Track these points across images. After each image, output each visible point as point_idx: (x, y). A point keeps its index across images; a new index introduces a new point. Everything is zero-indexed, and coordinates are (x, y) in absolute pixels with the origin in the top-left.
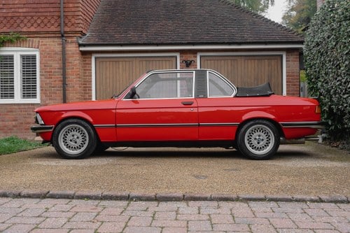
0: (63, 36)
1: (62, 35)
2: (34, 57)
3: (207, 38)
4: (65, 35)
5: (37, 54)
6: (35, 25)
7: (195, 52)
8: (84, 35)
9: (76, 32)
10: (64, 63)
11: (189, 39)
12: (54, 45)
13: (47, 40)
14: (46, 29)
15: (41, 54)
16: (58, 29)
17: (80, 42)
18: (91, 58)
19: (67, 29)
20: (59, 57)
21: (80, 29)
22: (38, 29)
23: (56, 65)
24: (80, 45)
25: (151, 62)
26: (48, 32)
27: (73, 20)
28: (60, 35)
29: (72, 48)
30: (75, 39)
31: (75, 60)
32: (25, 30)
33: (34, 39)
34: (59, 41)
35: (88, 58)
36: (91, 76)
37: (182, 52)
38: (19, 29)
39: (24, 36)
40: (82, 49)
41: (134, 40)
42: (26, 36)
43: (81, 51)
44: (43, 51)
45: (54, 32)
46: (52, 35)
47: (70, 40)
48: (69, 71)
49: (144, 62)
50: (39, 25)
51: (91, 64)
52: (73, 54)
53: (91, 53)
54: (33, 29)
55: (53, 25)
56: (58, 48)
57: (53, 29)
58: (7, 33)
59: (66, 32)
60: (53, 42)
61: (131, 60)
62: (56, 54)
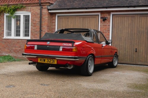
2: (29, 16)
4: (42, 5)
7: (109, 12)
8: (52, 4)
9: (47, 3)
10: (41, 19)
12: (37, 9)
13: (34, 7)
14: (33, 2)
15: (31, 14)
17: (49, 8)
18: (55, 16)
19: (42, 1)
20: (39, 16)
22: (30, 2)
23: (38, 20)
24: (49, 10)
25: (85, 18)
26: (34, 4)
28: (39, 5)
29: (45, 11)
30: (46, 7)
31: (46, 17)
32: (24, 3)
33: (29, 7)
34: (39, 7)
36: (55, 26)
37: (101, 12)
38: (22, 2)
39: (24, 6)
40: (50, 11)
41: (75, 6)
42: (25, 5)
43: (49, 13)
45: (37, 3)
46: (36, 5)
47: (44, 7)
48: (43, 23)
49: (82, 18)
51: (55, 19)
52: (45, 14)
53: (55, 13)
54: (28, 2)
56: (39, 12)
58: (17, 4)
59: (42, 3)
61: (75, 17)
62: (38, 14)
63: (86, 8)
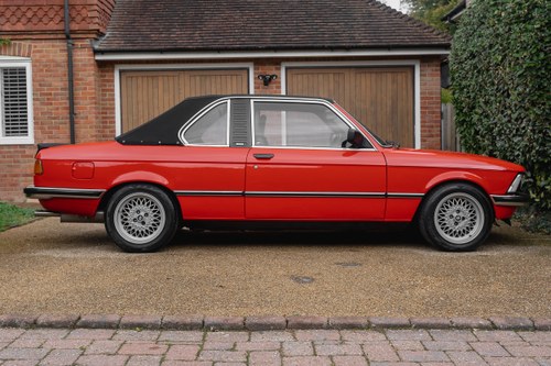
0: (68, 38)
1: (68, 36)
2: (23, 71)
3: (296, 40)
4: (72, 36)
5: (28, 66)
6: (24, 20)
7: (277, 62)
8: (102, 35)
9: (90, 32)
10: (71, 81)
11: (269, 42)
12: (55, 51)
13: (43, 43)
14: (41, 27)
15: (33, 66)
16: (61, 27)
17: (96, 47)
18: (113, 71)
19: (74, 26)
20: (63, 70)
21: (96, 27)
22: (29, 27)
23: (59, 83)
24: (96, 52)
25: (208, 78)
26: (43, 32)
27: (84, 12)
28: (64, 36)
29: (83, 57)
30: (87, 42)
31: (87, 75)
32: (7, 27)
33: (23, 42)
34: (62, 45)
35: (108, 71)
36: (113, 100)
37: (257, 62)
39: (7, 38)
40: (99, 58)
41: (182, 43)
42: (10, 37)
43: (97, 61)
44: (37, 61)
45: (54, 32)
46: (52, 36)
47: (79, 44)
48: (79, 93)
49: (198, 78)
50: (29, 20)
51: (113, 81)
52: (85, 65)
53: (113, 63)
54: (20, 27)
55: (52, 19)
56: (62, 57)
57: (52, 26)
59: (72, 32)
60: (53, 46)
61: (176, 73)
62: (58, 65)
63: (219, 50)
